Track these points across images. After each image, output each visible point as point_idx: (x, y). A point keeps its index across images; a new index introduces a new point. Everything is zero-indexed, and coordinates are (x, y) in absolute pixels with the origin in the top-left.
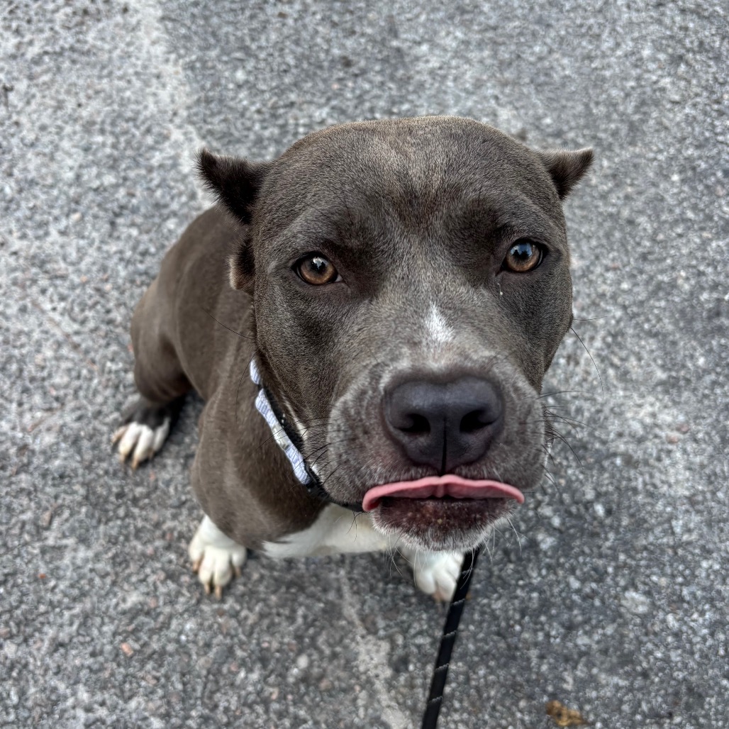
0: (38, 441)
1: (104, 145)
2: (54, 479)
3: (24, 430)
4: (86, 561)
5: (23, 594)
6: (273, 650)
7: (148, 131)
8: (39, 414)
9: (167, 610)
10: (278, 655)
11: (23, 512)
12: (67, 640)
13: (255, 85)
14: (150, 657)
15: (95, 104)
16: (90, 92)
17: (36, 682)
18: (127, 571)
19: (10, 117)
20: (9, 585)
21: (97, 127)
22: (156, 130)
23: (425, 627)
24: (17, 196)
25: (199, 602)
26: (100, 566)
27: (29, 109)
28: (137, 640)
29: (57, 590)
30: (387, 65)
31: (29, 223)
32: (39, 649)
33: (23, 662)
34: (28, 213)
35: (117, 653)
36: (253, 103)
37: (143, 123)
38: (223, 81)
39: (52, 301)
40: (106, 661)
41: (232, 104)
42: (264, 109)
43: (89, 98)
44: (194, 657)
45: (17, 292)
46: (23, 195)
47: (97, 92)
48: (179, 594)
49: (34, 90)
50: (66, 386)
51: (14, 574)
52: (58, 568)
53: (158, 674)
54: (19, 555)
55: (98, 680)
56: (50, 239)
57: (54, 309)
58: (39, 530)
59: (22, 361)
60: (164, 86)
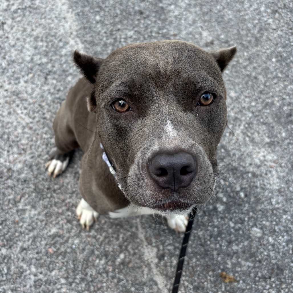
0: (16, 167)
1: (42, 46)
2: (22, 182)
3: (10, 162)
4: (35, 215)
5: (9, 229)
6: (110, 251)
7: (61, 40)
8: (16, 156)
9: (67, 235)
10: (112, 253)
11: (9, 195)
12: (27, 247)
13: (104, 22)
14: (60, 254)
15: (39, 30)
16: (37, 25)
17: (14, 264)
18: (52, 219)
19: (4, 35)
20: (4, 225)
21: (40, 39)
22: (64, 40)
23: (171, 242)
24: (7, 67)
25: (80, 232)
26: (40, 217)
27: (12, 31)
28: (55, 247)
29: (23, 227)
30: (157, 14)
31: (12, 78)
32: (15, 251)
33: (9, 256)
34: (12, 74)
35: (47, 253)
36: (103, 29)
37: (59, 37)
38: (91, 20)
39: (21, 109)
40: (43, 255)
41: (94, 29)
42: (108, 32)
43: (37, 27)
44: (78, 254)
45: (7, 106)
46: (10, 66)
47: (40, 25)
48: (72, 228)
49: (14, 24)
50: (27, 144)
51: (5, 220)
52: (23, 218)
53: (63, 261)
54: (8, 213)
55: (39, 263)
56: (20, 85)
57: (22, 113)
58: (16, 203)
59: (9, 134)
60: (67, 22)
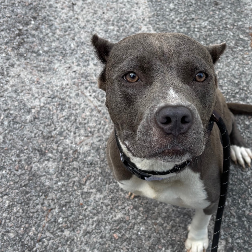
0: (82, 149)
1: (113, 30)
2: (88, 164)
3: (76, 144)
4: (100, 199)
5: (73, 211)
6: (177, 240)
7: (132, 26)
8: (82, 138)
9: (133, 221)
10: (178, 243)
11: (74, 177)
12: (91, 231)
13: (177, 10)
14: (125, 240)
15: (110, 13)
16: (108, 8)
17: (77, 247)
18: (117, 204)
19: (74, 16)
20: (67, 207)
21: (111, 22)
22: (135, 25)
23: (241, 236)
24: (76, 48)
25: (146, 219)
26: (106, 201)
27: (82, 13)
28: (120, 233)
29: (87, 210)
30: (233, 6)
31: (81, 60)
32: (79, 234)
33: (72, 238)
34: (81, 56)
35: (111, 238)
36: (177, 18)
37: (130, 22)
38: (164, 8)
39: (90, 92)
40: (107, 240)
41: (168, 17)
42: (181, 20)
43: (108, 10)
44: (144, 241)
45: (75, 87)
46: (79, 48)
47: (111, 8)
48: (138, 215)
49: (85, 5)
50: (95, 127)
51: (69, 202)
52: (88, 201)
53: (128, 248)
54: (72, 195)
55: (103, 248)
56: (89, 67)
57: (91, 96)
58: (81, 185)
59: (76, 115)
60: (139, 8)
